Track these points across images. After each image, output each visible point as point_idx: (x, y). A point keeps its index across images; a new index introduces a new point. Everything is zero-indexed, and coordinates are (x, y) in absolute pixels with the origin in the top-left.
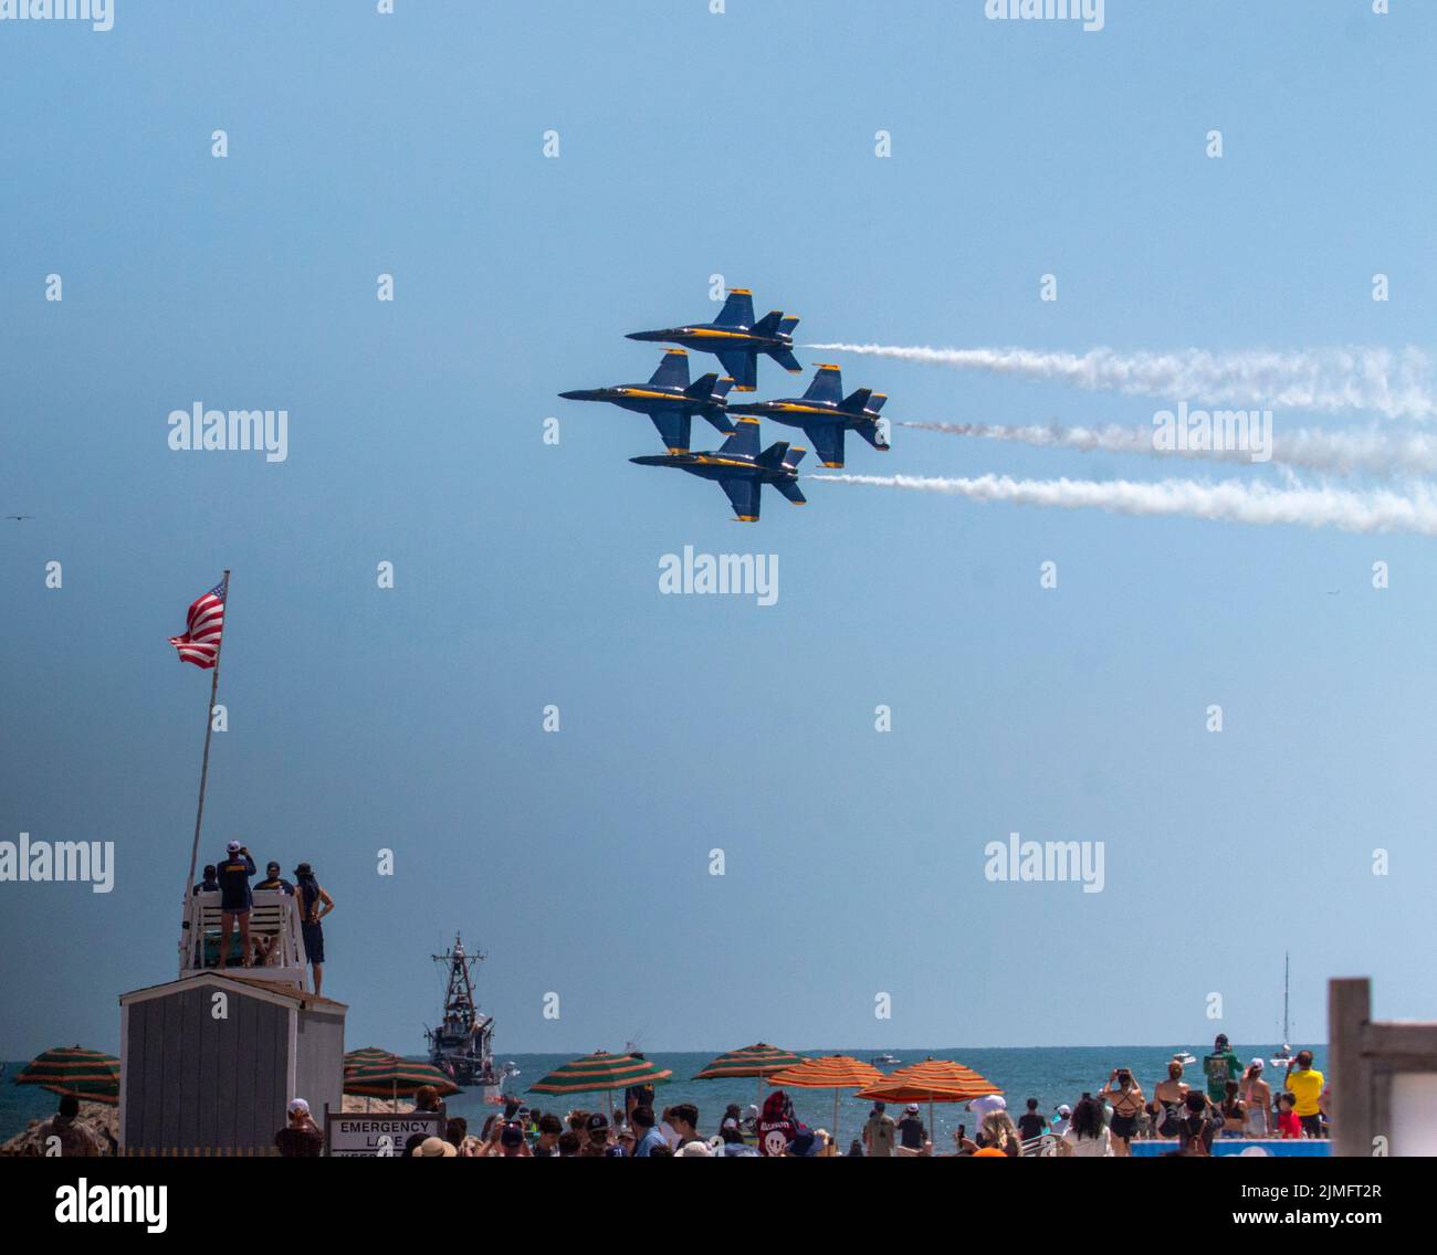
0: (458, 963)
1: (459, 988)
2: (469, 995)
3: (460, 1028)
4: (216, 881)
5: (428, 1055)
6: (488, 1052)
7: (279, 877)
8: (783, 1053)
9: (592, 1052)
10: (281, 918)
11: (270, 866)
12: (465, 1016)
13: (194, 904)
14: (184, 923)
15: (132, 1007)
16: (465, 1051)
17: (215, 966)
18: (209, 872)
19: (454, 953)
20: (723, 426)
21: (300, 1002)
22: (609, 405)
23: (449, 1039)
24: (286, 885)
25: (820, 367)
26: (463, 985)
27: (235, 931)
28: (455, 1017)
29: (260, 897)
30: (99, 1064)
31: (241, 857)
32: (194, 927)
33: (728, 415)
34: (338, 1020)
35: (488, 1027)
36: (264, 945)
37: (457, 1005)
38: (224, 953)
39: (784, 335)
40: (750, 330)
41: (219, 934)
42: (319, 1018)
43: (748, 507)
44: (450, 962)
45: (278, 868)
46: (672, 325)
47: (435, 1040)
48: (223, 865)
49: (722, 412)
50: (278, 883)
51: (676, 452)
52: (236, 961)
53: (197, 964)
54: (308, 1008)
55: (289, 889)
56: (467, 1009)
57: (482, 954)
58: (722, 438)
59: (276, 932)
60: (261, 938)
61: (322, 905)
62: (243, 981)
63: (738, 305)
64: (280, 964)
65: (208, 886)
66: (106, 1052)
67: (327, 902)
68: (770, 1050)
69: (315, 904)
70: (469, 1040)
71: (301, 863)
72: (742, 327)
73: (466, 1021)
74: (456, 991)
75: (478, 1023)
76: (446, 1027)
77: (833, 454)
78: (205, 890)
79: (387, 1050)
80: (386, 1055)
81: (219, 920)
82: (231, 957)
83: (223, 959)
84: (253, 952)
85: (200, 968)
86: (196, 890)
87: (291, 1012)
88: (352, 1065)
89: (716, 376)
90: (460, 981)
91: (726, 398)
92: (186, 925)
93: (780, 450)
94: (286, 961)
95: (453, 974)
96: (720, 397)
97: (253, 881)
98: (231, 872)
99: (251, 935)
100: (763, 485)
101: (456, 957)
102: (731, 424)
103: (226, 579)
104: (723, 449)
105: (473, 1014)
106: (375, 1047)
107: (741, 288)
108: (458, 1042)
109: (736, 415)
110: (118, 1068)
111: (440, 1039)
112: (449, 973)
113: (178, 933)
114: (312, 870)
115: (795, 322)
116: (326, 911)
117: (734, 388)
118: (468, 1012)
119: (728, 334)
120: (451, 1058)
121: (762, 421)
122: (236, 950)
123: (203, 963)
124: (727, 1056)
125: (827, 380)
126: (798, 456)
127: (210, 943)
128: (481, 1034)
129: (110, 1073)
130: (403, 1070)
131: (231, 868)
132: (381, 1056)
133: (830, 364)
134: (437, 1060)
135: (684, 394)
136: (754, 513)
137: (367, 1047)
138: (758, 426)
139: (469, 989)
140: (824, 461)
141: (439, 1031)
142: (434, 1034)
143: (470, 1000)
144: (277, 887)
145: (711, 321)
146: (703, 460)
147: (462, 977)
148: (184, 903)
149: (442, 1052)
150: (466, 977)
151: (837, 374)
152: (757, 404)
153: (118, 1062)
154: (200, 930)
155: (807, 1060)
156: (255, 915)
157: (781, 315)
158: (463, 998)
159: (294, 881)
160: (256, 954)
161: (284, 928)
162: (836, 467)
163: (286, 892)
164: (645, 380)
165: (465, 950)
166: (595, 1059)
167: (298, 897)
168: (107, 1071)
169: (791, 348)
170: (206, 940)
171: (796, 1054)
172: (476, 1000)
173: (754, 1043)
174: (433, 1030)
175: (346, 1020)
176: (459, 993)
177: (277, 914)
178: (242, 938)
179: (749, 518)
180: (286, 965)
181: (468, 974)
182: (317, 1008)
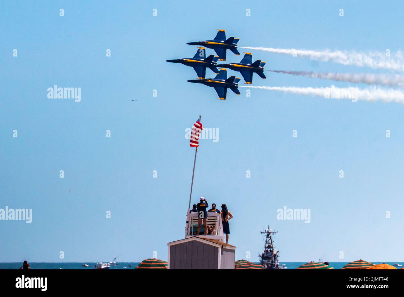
0: (269, 234)
1: (269, 242)
2: (272, 244)
3: (269, 254)
4: (197, 209)
5: (260, 262)
6: (277, 261)
7: (216, 208)
8: (367, 263)
9: (309, 262)
10: (216, 220)
11: (213, 205)
12: (271, 250)
13: (190, 216)
14: (187, 221)
15: (171, 247)
16: (271, 261)
17: (196, 235)
18: (194, 206)
19: (267, 231)
20: (216, 71)
21: (222, 246)
22: (181, 64)
23: (266, 257)
24: (217, 210)
25: (245, 54)
26: (270, 241)
27: (202, 224)
28: (267, 250)
29: (210, 214)
30: (161, 264)
31: (204, 202)
32: (190, 223)
33: (217, 68)
34: (233, 251)
35: (277, 254)
36: (211, 229)
37: (269, 247)
38: (199, 231)
39: (235, 44)
40: (224, 42)
41: (197, 225)
42: (228, 250)
43: (222, 95)
44: (266, 234)
45: (215, 205)
46: (201, 41)
47: (262, 257)
48: (199, 204)
49: (216, 66)
50: (215, 210)
51: (201, 78)
52: (202, 233)
53: (191, 234)
54: (224, 247)
55: (219, 212)
56: (271, 248)
57: (276, 232)
58: (216, 74)
59: (215, 224)
60: (210, 226)
61: (229, 217)
62: (204, 239)
63: (221, 34)
64: (215, 234)
65: (194, 210)
66: (163, 260)
67: (231, 215)
68: (363, 262)
69: (227, 216)
70: (272, 257)
71: (223, 204)
72: (222, 41)
73: (271, 252)
74: (268, 243)
75: (275, 252)
76: (265, 254)
77: (249, 80)
78: (193, 212)
79: (248, 261)
80: (247, 262)
81: (197, 221)
82: (201, 232)
83: (198, 232)
84: (207, 231)
85: (191, 235)
86: (190, 212)
87: (219, 248)
88: (237, 265)
89: (214, 56)
90: (269, 240)
91: (217, 62)
92: (187, 222)
93: (233, 78)
94: (217, 233)
95: (267, 237)
96: (215, 62)
97: (207, 209)
98: (201, 206)
99: (207, 225)
100: (227, 89)
101: (268, 233)
102: (218, 71)
103: (200, 118)
104: (216, 78)
105: (273, 249)
106: (244, 259)
107: (222, 29)
108: (268, 258)
109: (220, 68)
110: (167, 265)
111: (263, 257)
112: (266, 237)
113: (185, 225)
114: (226, 206)
115: (238, 40)
116: (230, 218)
117: (219, 59)
118: (271, 249)
119: (218, 43)
120: (266, 263)
121: (228, 70)
122: (203, 230)
123: (192, 234)
124: (350, 263)
125: (248, 57)
126: (238, 80)
127: (195, 227)
128: (275, 256)
129: (164, 266)
130: (253, 266)
131: (201, 205)
132: (246, 262)
133: (249, 53)
134: (262, 263)
135: (204, 61)
136: (225, 97)
137: (242, 259)
138: (226, 71)
139: (272, 242)
140: (246, 81)
141: (263, 255)
142: (261, 256)
143: (272, 245)
144: (215, 211)
145: (213, 39)
146: (210, 81)
147: (270, 238)
148: (187, 215)
149: (264, 261)
150: (271, 239)
151: (251, 56)
152: (226, 64)
153: (167, 263)
154: (191, 224)
155: (374, 265)
156: (208, 219)
157: (234, 38)
158: (270, 245)
159: (220, 209)
160: (208, 231)
161: (217, 223)
162: (250, 83)
163: (218, 213)
164: (192, 57)
165: (271, 230)
166: (310, 264)
167: (221, 214)
168: (163, 266)
169: (237, 48)
170: (193, 227)
171: (371, 263)
172: (274, 246)
173: (359, 260)
174: (261, 255)
175: (236, 251)
176: (269, 243)
177: (215, 219)
178: (204, 226)
179: (223, 99)
180: (217, 234)
181: (272, 238)
182: (227, 248)
